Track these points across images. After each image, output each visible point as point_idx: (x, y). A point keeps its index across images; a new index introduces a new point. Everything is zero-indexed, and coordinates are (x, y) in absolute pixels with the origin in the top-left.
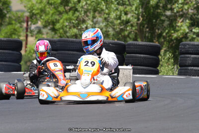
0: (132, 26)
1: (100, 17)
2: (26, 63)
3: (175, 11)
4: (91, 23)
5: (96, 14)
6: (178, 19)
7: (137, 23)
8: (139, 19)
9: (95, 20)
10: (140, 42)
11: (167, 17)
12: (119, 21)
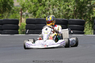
0: (71, 12)
1: (56, 8)
2: (21, 30)
3: (92, 4)
4: (52, 11)
5: (54, 6)
6: (93, 8)
7: (74, 11)
8: (74, 9)
9: (54, 9)
10: (75, 19)
11: (88, 7)
12: (65, 10)
